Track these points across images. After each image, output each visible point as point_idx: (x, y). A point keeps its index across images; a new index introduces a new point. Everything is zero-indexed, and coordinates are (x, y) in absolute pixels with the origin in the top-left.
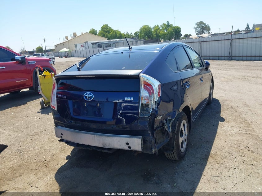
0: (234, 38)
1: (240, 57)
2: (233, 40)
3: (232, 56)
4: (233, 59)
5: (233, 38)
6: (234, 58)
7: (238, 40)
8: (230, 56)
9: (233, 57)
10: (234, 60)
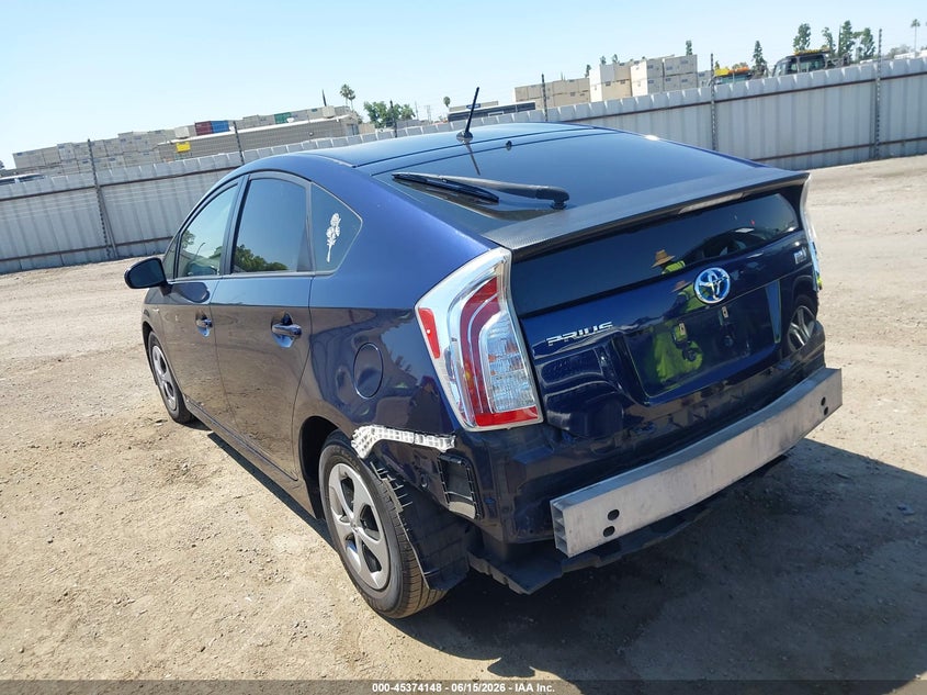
0: (108, 182)
1: (146, 244)
2: (105, 191)
3: (117, 245)
4: (122, 254)
5: (100, 182)
6: (123, 250)
7: (122, 188)
8: (111, 246)
9: (119, 248)
10: (128, 257)
